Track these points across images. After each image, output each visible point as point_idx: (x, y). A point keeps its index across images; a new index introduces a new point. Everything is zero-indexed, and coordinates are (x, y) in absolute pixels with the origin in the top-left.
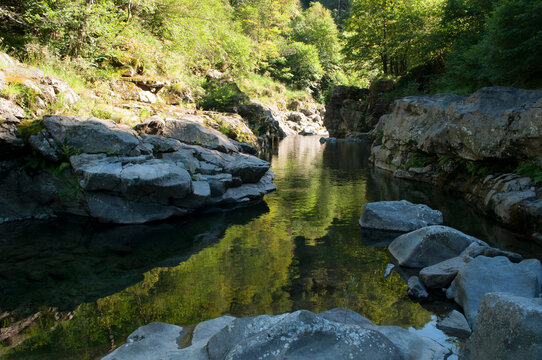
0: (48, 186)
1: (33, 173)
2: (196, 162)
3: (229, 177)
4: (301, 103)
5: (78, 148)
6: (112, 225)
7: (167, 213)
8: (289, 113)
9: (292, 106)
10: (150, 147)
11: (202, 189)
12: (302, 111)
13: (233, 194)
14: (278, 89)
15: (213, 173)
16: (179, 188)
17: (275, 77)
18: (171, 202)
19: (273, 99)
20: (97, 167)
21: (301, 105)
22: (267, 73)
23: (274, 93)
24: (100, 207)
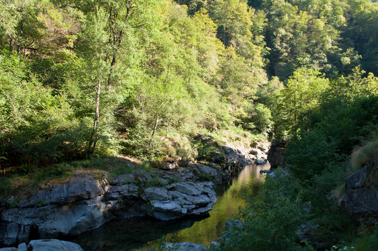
0: (143, 207)
1: (140, 204)
2: (184, 201)
3: (194, 206)
4: (258, 143)
5: (152, 198)
6: (160, 220)
7: (174, 218)
8: (251, 149)
9: (253, 145)
10: (171, 197)
11: (184, 211)
12: (259, 148)
13: (195, 212)
14: (245, 136)
15: (189, 205)
16: (177, 211)
17: (244, 128)
18: (175, 215)
19: (241, 142)
20: (157, 205)
21: (259, 145)
22: (240, 126)
23: (242, 138)
24: (157, 215)
